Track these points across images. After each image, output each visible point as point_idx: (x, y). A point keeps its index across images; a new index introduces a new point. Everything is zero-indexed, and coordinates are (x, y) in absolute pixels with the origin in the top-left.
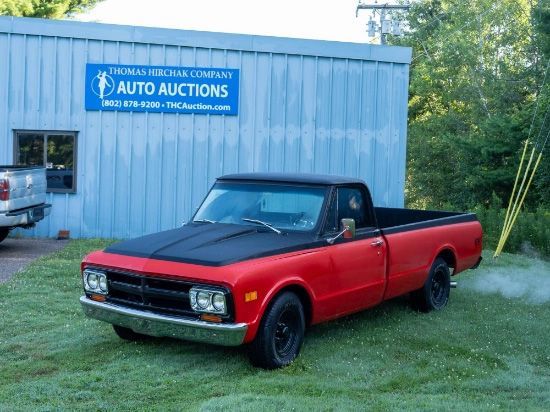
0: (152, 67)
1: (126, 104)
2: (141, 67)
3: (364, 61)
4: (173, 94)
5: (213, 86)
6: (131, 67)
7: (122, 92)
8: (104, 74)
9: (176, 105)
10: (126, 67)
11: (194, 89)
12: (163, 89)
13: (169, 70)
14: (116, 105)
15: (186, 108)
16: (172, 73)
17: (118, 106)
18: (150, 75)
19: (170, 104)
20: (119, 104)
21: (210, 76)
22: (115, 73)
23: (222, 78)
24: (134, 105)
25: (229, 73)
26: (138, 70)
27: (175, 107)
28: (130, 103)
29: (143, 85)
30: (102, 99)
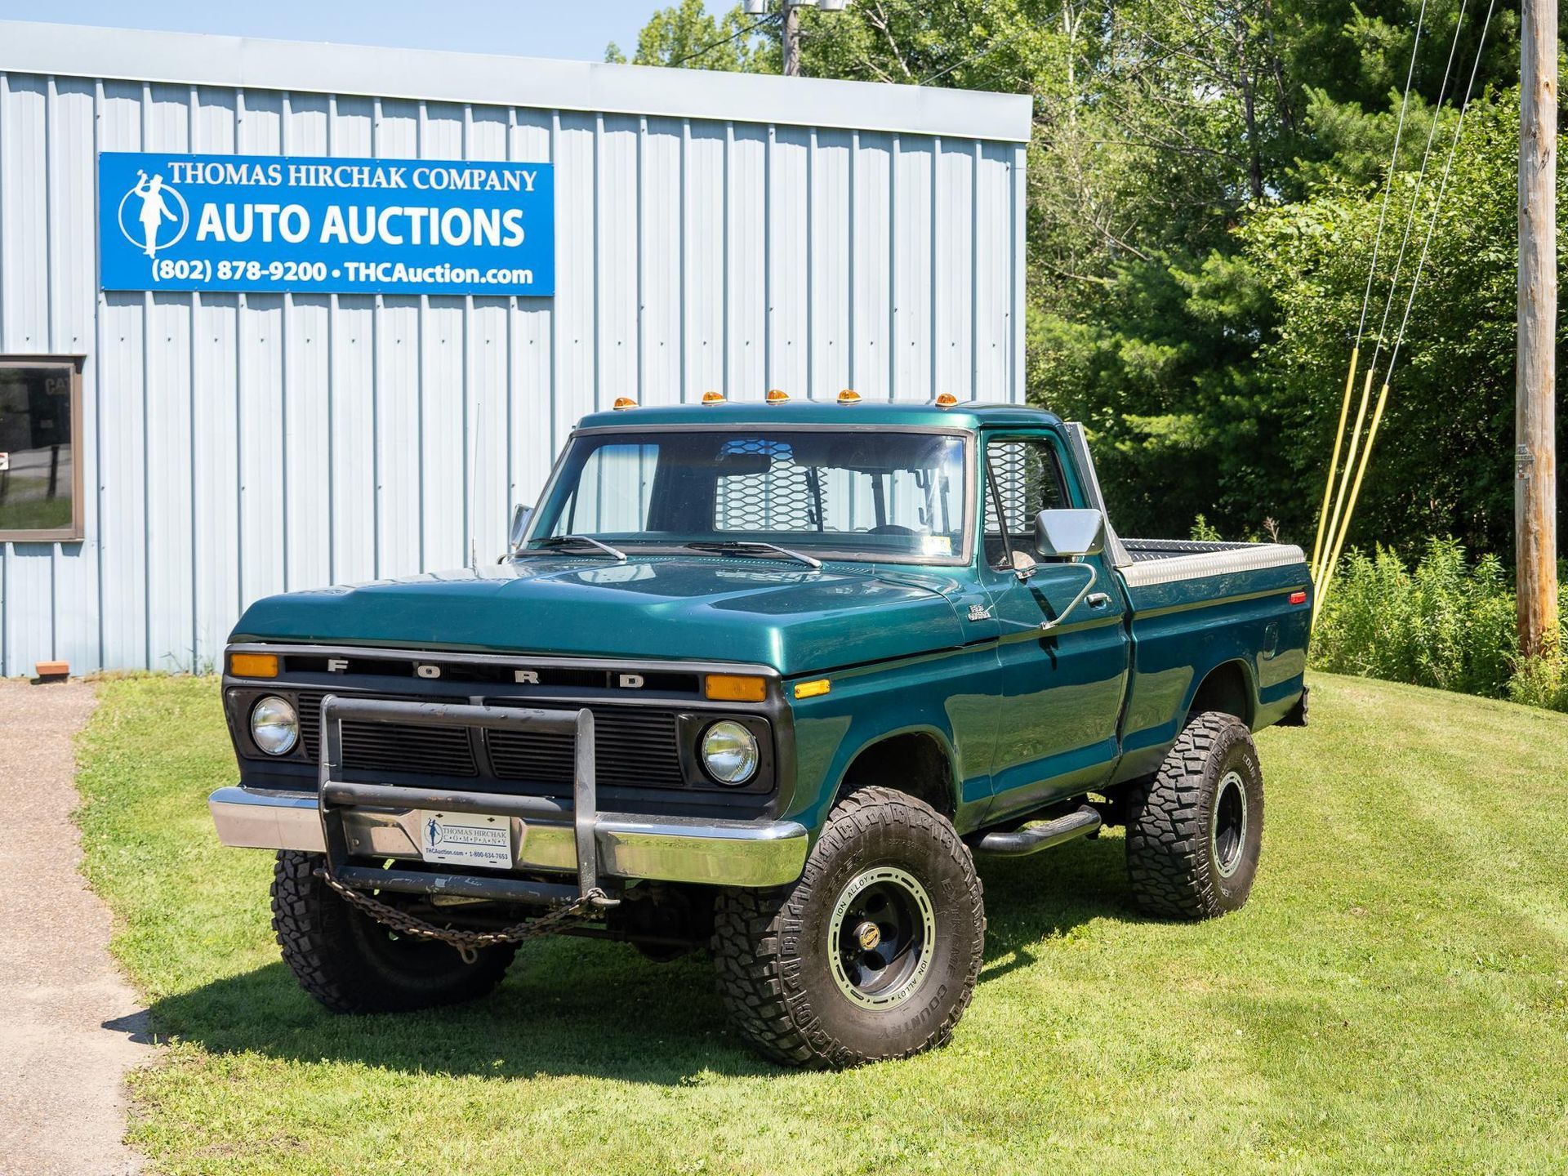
0: (299, 161)
1: (224, 270)
2: (265, 162)
3: (905, 135)
4: (364, 240)
5: (479, 213)
6: (237, 161)
7: (211, 235)
8: (158, 179)
9: (374, 272)
10: (223, 159)
11: (425, 221)
12: (334, 224)
13: (348, 169)
14: (196, 276)
15: (405, 279)
16: (360, 178)
17: (201, 277)
18: (292, 183)
19: (357, 270)
20: (204, 272)
21: (472, 185)
22: (189, 180)
23: (506, 188)
24: (249, 276)
25: (525, 174)
26: (258, 169)
27: (373, 279)
28: (237, 268)
29: (273, 214)
30: (153, 257)
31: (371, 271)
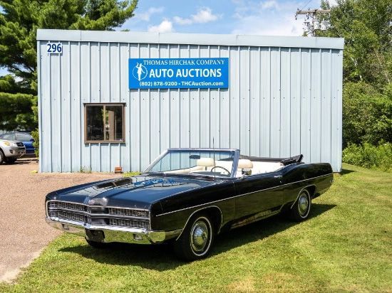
0: (171, 59)
1: (155, 84)
2: (164, 60)
3: (312, 49)
4: (186, 76)
5: (211, 70)
6: (158, 60)
7: (152, 76)
8: (140, 65)
9: (188, 83)
10: (155, 59)
11: (199, 72)
12: (179, 73)
13: (182, 61)
14: (149, 85)
15: (195, 85)
16: (185, 63)
18: (170, 64)
19: (184, 83)
20: (151, 84)
21: (210, 63)
22: (148, 64)
23: (217, 64)
24: (160, 85)
25: (222, 60)
26: (162, 61)
27: (187, 85)
28: (158, 83)
29: (166, 71)
30: (140, 81)
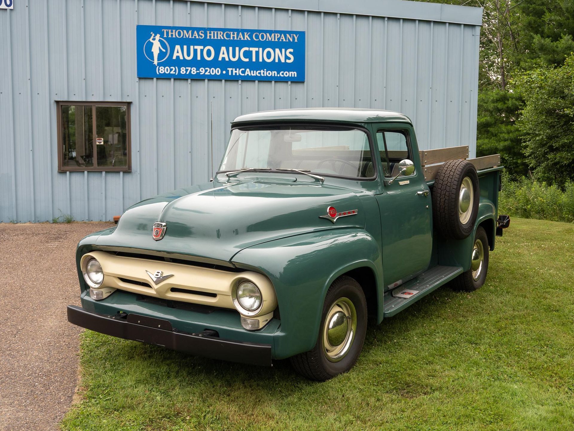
0: (211, 29)
1: (183, 70)
2: (198, 29)
3: (435, 22)
4: (235, 60)
5: (277, 50)
6: (188, 29)
7: (178, 57)
8: (158, 36)
9: (238, 72)
10: (183, 28)
11: (257, 53)
12: (224, 54)
13: (229, 33)
14: (172, 72)
15: (250, 75)
16: (233, 36)
17: (174, 73)
18: (208, 38)
19: (232, 71)
20: (175, 71)
21: (275, 39)
22: (170, 36)
23: (287, 41)
24: (192, 72)
25: (294, 35)
26: (195, 32)
27: (238, 74)
28: (188, 69)
29: (201, 50)
30: (157, 65)
31: (237, 72)
